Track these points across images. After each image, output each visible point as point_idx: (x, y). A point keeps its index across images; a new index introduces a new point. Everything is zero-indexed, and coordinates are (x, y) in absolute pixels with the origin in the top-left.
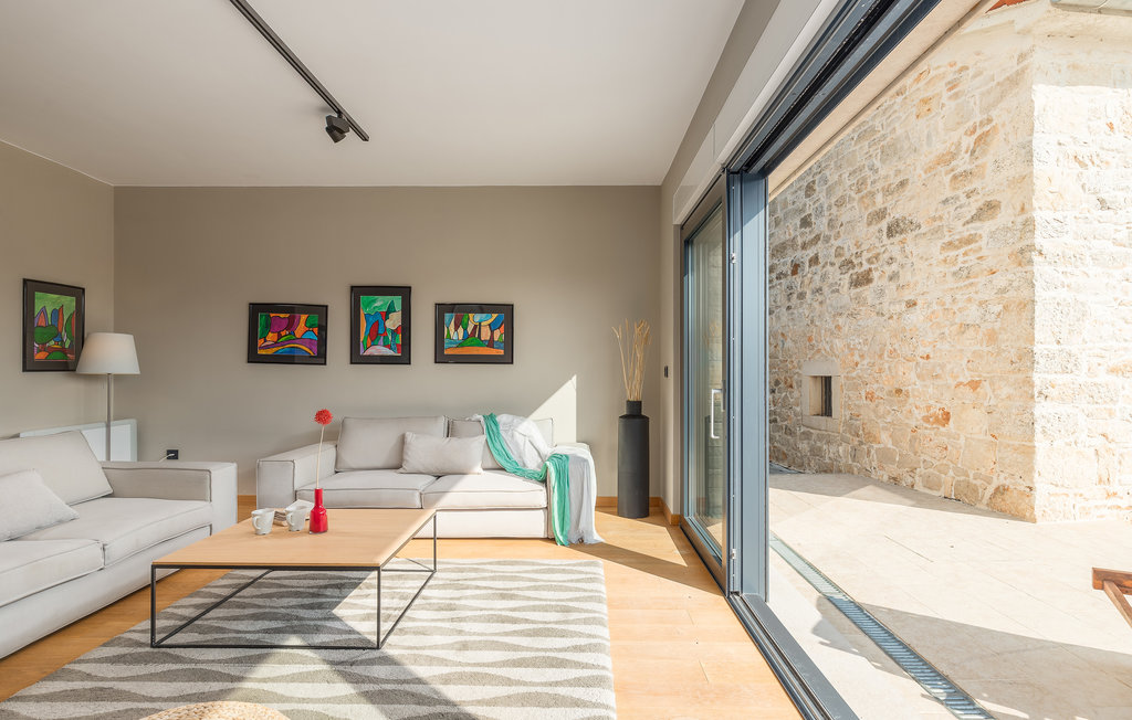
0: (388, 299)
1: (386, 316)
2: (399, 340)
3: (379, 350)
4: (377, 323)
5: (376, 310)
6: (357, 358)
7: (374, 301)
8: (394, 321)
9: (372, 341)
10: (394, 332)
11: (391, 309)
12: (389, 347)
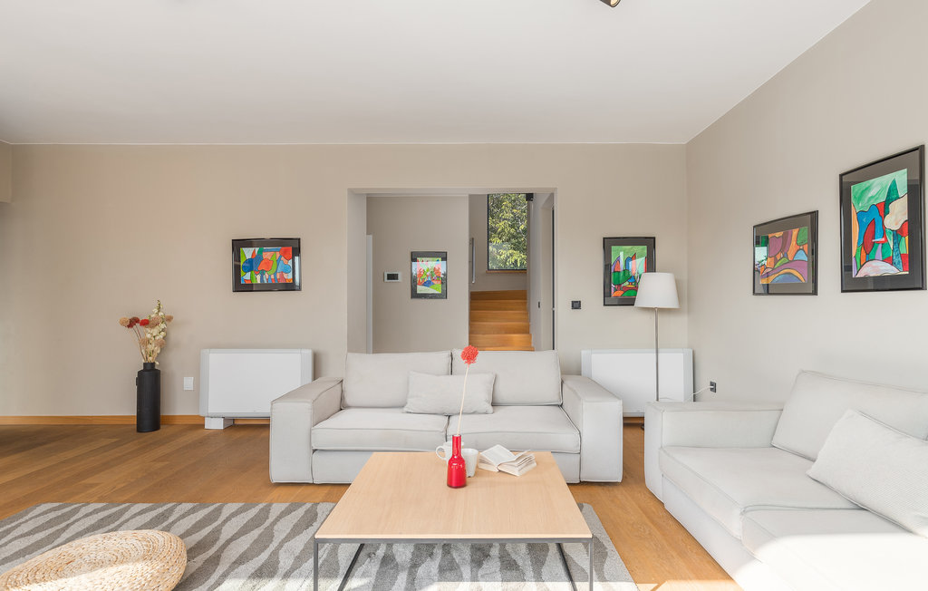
0: (886, 180)
1: (883, 209)
2: (904, 249)
3: (877, 268)
4: (873, 222)
5: (872, 202)
6: (851, 284)
7: (868, 189)
8: (897, 216)
9: (867, 254)
10: (897, 234)
11: (892, 196)
12: (890, 260)
